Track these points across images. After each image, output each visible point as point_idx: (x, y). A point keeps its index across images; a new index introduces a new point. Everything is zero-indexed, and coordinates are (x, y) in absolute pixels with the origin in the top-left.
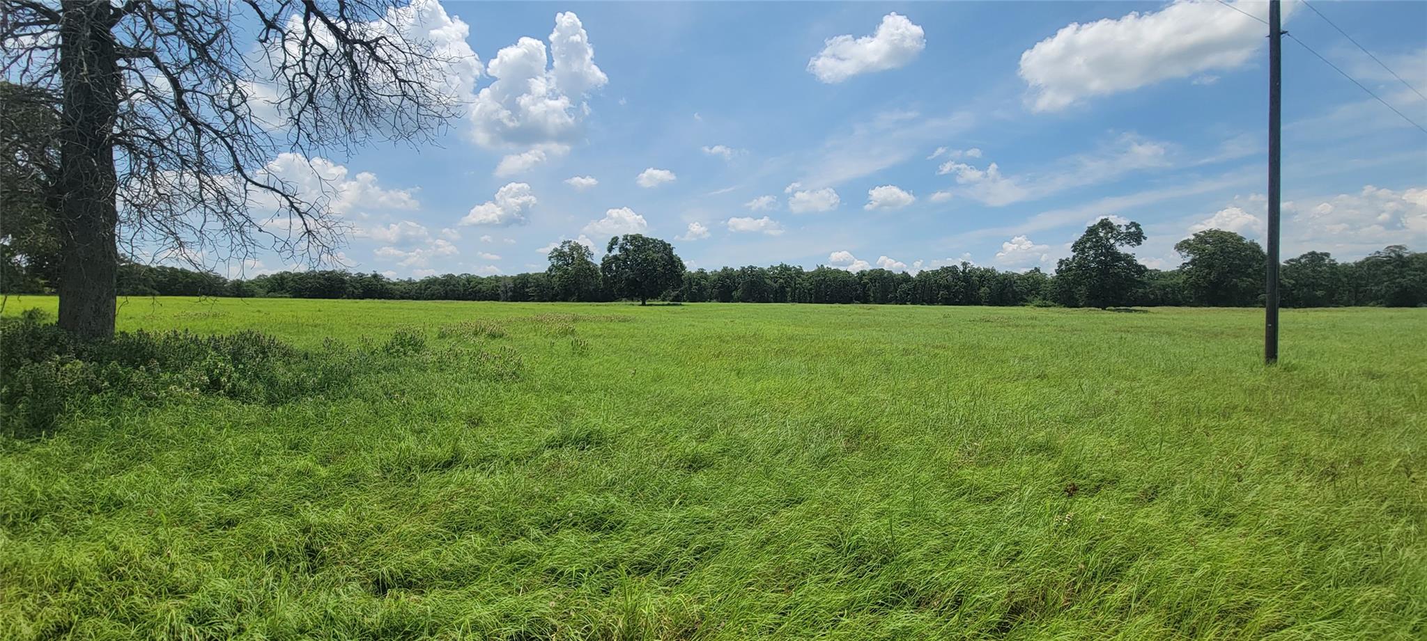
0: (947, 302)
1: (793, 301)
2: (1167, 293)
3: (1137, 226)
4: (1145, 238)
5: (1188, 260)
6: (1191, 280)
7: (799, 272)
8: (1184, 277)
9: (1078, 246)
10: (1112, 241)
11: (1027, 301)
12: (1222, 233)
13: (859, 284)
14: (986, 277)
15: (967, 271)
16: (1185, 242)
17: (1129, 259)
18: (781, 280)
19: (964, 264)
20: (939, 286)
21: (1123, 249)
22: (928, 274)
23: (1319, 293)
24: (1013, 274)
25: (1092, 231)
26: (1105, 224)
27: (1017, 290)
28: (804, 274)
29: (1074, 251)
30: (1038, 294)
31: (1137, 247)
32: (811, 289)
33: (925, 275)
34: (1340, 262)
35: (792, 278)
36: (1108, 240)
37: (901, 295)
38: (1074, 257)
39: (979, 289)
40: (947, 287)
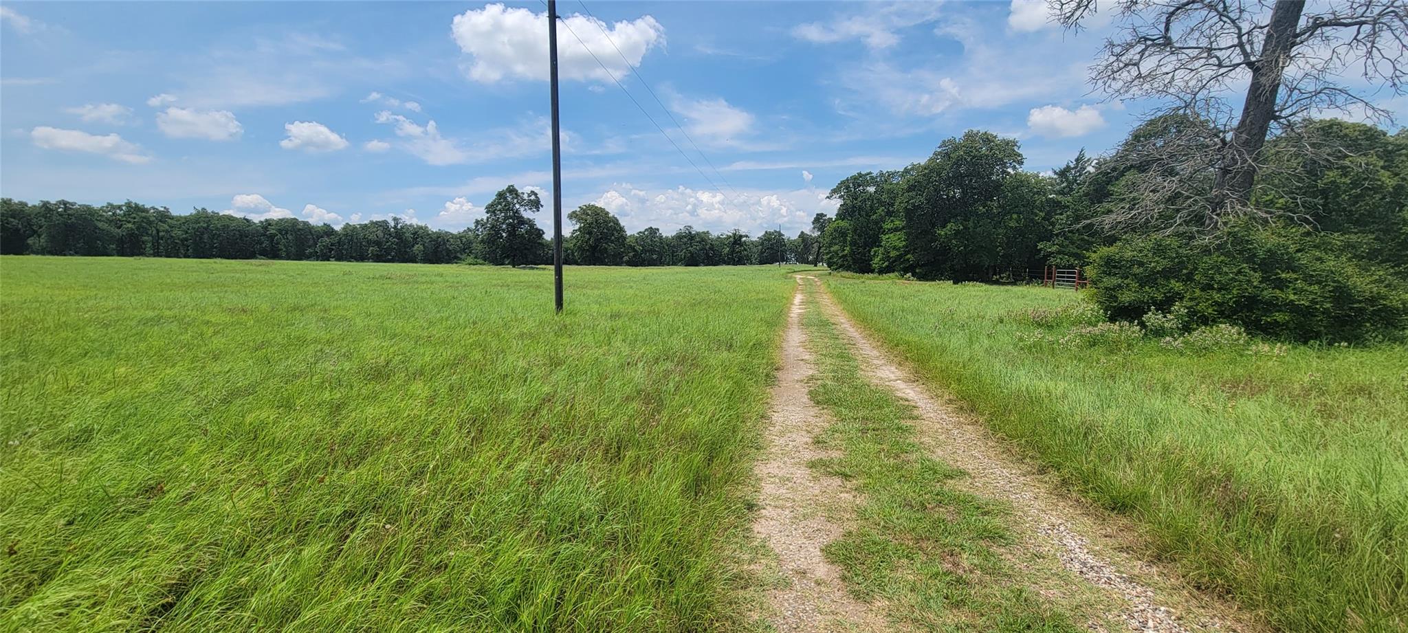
0: (378, 259)
1: (157, 254)
2: (569, 254)
3: (536, 194)
4: (542, 206)
5: (577, 227)
6: (578, 244)
7: (164, 216)
8: (575, 241)
9: (491, 209)
10: (517, 206)
11: (460, 259)
12: (597, 207)
13: (264, 235)
14: (419, 234)
15: (399, 227)
16: (574, 212)
17: (531, 223)
18: (130, 225)
19: (395, 219)
20: (369, 242)
21: (527, 214)
22: (354, 227)
23: (655, 257)
24: (446, 232)
25: (501, 195)
26: (512, 190)
27: (451, 248)
28: (172, 218)
29: (487, 212)
30: (470, 252)
31: (537, 213)
32: (186, 240)
33: (350, 228)
34: (664, 235)
35: (150, 223)
36: (514, 205)
37: (322, 250)
38: (488, 219)
39: (413, 246)
40: (378, 243)
